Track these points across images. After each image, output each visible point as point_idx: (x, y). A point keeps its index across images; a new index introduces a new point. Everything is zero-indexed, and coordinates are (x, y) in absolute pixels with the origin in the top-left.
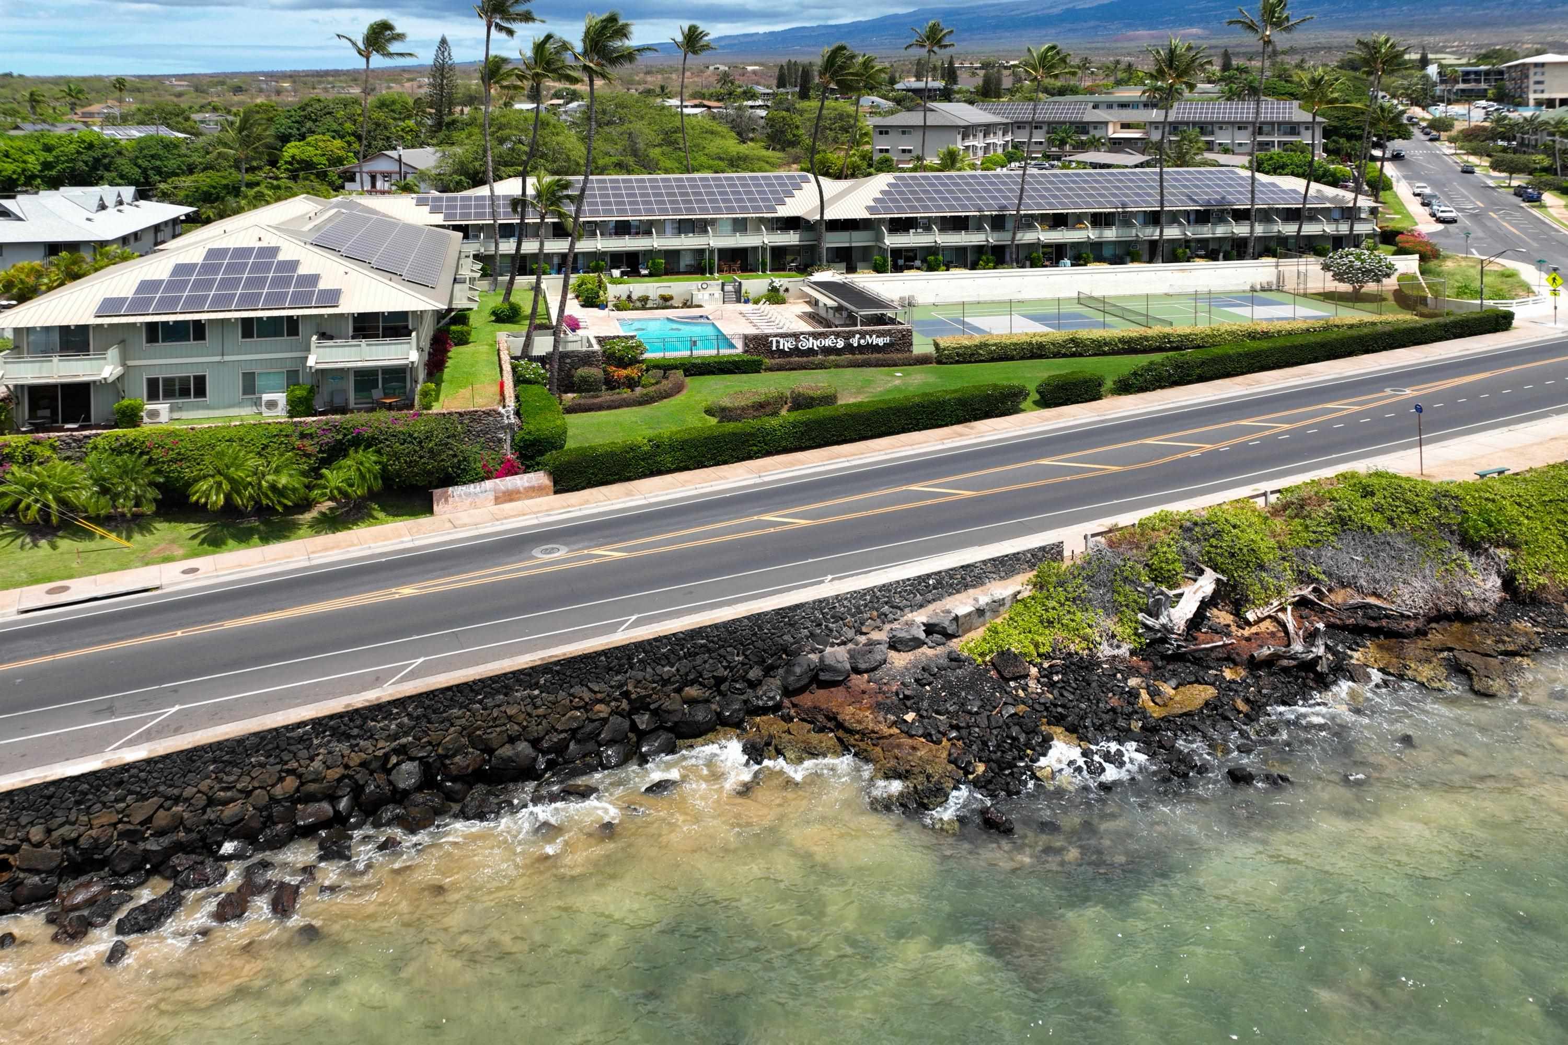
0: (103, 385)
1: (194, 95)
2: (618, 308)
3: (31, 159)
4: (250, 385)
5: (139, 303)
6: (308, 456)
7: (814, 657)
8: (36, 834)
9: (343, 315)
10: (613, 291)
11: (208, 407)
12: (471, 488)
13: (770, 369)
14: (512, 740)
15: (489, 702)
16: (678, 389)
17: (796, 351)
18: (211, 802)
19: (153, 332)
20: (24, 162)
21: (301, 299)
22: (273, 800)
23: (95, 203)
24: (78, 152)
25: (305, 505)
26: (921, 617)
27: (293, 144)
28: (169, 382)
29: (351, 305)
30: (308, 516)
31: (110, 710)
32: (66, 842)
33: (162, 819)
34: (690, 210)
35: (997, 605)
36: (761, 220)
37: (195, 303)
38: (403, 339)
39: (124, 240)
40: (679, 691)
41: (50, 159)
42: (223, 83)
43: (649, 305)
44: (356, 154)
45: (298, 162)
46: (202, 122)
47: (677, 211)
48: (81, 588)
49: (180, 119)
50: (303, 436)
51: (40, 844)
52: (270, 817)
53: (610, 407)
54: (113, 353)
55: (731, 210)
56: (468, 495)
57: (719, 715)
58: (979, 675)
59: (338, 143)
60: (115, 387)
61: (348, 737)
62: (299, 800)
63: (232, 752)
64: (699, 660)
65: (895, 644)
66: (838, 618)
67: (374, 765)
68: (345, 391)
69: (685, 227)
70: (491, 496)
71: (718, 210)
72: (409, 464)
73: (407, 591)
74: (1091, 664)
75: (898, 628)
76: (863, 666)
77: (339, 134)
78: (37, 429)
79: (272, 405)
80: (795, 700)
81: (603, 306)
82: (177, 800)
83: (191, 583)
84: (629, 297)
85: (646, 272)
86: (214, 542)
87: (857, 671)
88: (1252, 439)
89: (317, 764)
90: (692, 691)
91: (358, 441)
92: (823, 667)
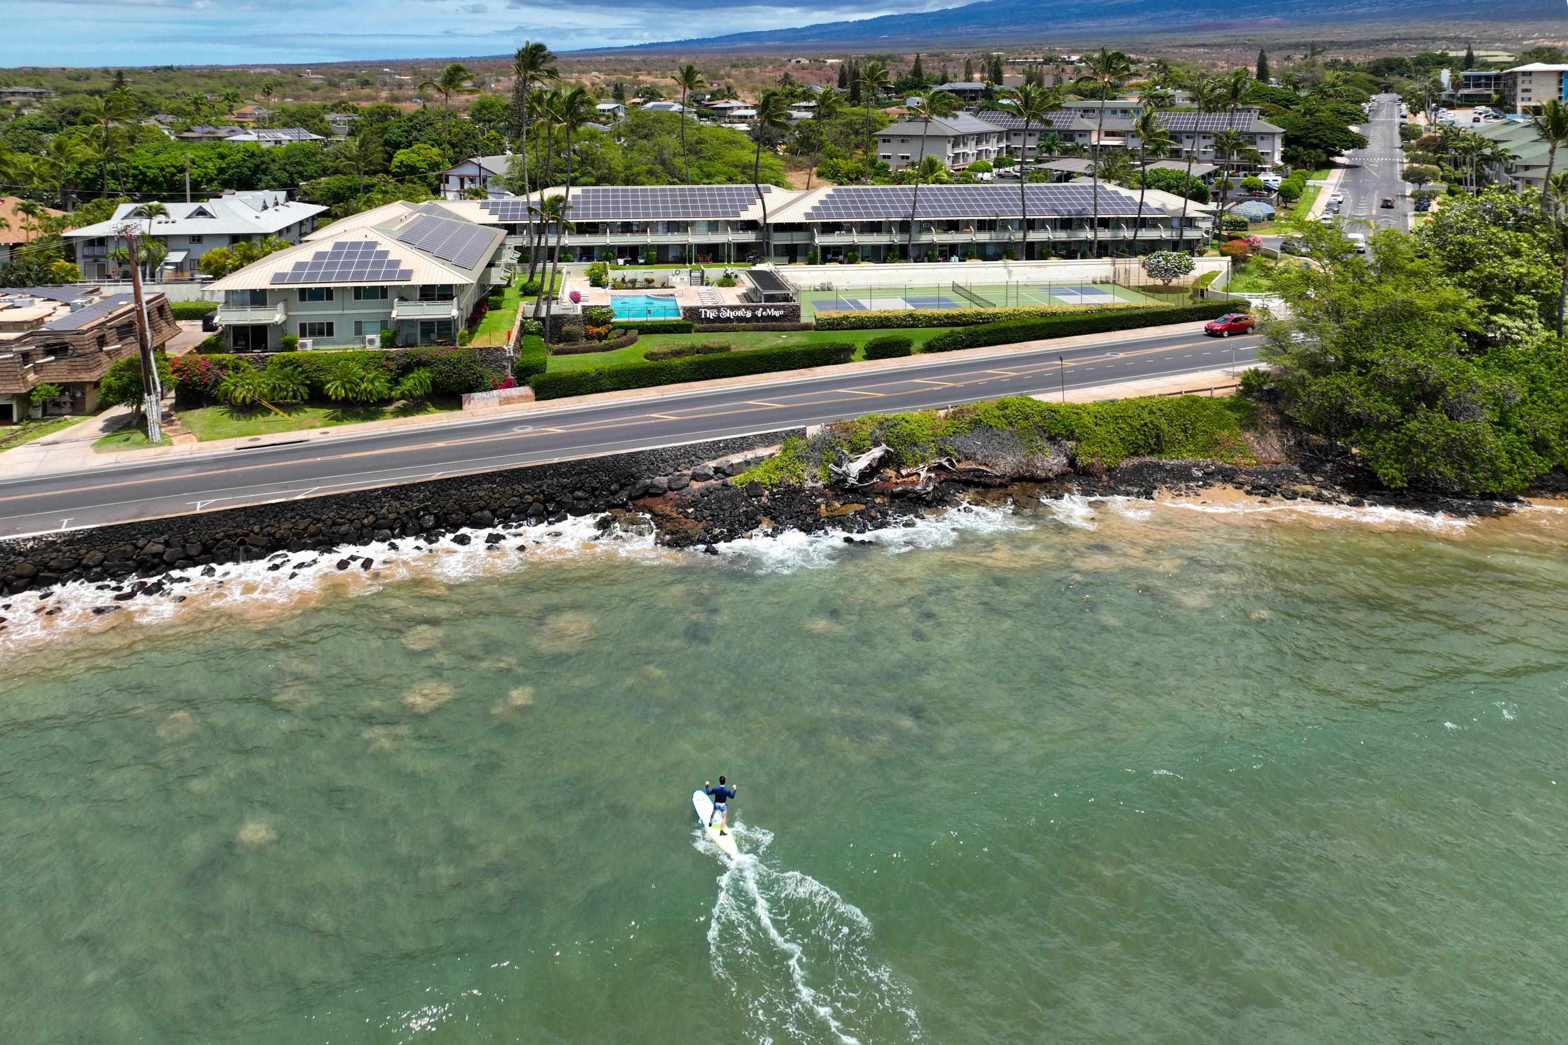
0: (275, 325)
1: (328, 88)
2: (614, 287)
3: (210, 165)
4: (359, 329)
5: (295, 277)
6: (391, 371)
7: (648, 481)
8: (256, 528)
9: (413, 286)
10: (613, 275)
11: (334, 343)
12: (484, 394)
13: (698, 331)
14: (481, 509)
15: (470, 488)
16: (632, 341)
17: (718, 319)
18: (334, 523)
19: (304, 294)
20: (206, 168)
21: (389, 276)
22: (363, 526)
23: (261, 205)
24: (244, 160)
25: (390, 401)
26: (713, 464)
27: (402, 151)
28: (312, 325)
29: (418, 280)
30: (391, 408)
31: (286, 487)
32: (270, 535)
33: (312, 529)
34: (676, 214)
35: (758, 461)
36: (728, 222)
37: (327, 277)
38: (449, 302)
39: (280, 232)
40: (572, 492)
41: (224, 166)
42: (352, 76)
43: (637, 285)
44: (450, 159)
45: (406, 166)
46: (334, 122)
47: (666, 215)
48: (266, 439)
49: (316, 121)
50: (388, 359)
51: (257, 534)
52: (361, 534)
53: (582, 352)
54: (280, 306)
55: (706, 214)
56: (483, 398)
57: (592, 506)
58: (738, 494)
59: (435, 150)
60: (280, 328)
61: (400, 499)
62: (375, 528)
63: (344, 500)
64: (583, 477)
65: (695, 477)
66: (664, 461)
67: (412, 514)
68: (415, 335)
69: (672, 227)
70: (497, 400)
71: (696, 214)
72: (448, 377)
73: (440, 444)
74: (799, 490)
75: (698, 470)
76: (674, 487)
77: (437, 143)
78: (238, 351)
79: (372, 342)
80: (636, 502)
81: (603, 286)
82: (319, 521)
83: (324, 439)
84: (623, 280)
85: (641, 261)
86: (338, 420)
87: (671, 489)
88: (981, 381)
89: (384, 511)
90: (579, 494)
91: (421, 364)
92: (653, 486)
